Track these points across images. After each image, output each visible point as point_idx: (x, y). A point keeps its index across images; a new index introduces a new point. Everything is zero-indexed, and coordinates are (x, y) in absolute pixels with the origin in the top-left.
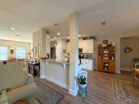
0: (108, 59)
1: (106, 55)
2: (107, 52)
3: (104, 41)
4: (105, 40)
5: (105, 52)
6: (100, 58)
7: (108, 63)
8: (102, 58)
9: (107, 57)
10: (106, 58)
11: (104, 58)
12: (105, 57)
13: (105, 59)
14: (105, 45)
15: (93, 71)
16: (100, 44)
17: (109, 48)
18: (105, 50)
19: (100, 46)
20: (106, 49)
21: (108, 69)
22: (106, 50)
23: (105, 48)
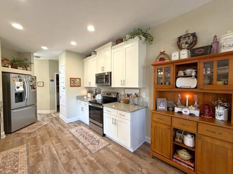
0: (197, 113)
1: (188, 96)
2: (192, 83)
3: (180, 38)
4: (187, 36)
5: (181, 83)
6: (162, 107)
7: (193, 135)
8: (170, 110)
9: (191, 103)
10: (186, 111)
11: (177, 110)
12: (184, 104)
13: (180, 113)
14: (184, 55)
15: (135, 153)
16: (162, 53)
17: (201, 66)
18: (181, 73)
19: (162, 59)
20: (188, 71)
21: (193, 160)
22: (185, 76)
23: (181, 66)
